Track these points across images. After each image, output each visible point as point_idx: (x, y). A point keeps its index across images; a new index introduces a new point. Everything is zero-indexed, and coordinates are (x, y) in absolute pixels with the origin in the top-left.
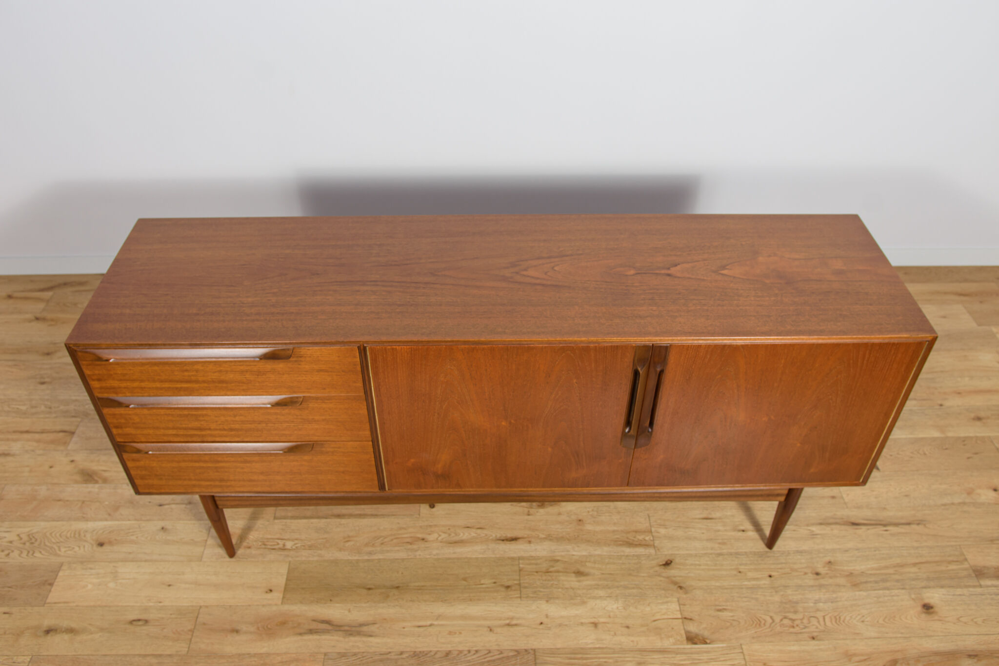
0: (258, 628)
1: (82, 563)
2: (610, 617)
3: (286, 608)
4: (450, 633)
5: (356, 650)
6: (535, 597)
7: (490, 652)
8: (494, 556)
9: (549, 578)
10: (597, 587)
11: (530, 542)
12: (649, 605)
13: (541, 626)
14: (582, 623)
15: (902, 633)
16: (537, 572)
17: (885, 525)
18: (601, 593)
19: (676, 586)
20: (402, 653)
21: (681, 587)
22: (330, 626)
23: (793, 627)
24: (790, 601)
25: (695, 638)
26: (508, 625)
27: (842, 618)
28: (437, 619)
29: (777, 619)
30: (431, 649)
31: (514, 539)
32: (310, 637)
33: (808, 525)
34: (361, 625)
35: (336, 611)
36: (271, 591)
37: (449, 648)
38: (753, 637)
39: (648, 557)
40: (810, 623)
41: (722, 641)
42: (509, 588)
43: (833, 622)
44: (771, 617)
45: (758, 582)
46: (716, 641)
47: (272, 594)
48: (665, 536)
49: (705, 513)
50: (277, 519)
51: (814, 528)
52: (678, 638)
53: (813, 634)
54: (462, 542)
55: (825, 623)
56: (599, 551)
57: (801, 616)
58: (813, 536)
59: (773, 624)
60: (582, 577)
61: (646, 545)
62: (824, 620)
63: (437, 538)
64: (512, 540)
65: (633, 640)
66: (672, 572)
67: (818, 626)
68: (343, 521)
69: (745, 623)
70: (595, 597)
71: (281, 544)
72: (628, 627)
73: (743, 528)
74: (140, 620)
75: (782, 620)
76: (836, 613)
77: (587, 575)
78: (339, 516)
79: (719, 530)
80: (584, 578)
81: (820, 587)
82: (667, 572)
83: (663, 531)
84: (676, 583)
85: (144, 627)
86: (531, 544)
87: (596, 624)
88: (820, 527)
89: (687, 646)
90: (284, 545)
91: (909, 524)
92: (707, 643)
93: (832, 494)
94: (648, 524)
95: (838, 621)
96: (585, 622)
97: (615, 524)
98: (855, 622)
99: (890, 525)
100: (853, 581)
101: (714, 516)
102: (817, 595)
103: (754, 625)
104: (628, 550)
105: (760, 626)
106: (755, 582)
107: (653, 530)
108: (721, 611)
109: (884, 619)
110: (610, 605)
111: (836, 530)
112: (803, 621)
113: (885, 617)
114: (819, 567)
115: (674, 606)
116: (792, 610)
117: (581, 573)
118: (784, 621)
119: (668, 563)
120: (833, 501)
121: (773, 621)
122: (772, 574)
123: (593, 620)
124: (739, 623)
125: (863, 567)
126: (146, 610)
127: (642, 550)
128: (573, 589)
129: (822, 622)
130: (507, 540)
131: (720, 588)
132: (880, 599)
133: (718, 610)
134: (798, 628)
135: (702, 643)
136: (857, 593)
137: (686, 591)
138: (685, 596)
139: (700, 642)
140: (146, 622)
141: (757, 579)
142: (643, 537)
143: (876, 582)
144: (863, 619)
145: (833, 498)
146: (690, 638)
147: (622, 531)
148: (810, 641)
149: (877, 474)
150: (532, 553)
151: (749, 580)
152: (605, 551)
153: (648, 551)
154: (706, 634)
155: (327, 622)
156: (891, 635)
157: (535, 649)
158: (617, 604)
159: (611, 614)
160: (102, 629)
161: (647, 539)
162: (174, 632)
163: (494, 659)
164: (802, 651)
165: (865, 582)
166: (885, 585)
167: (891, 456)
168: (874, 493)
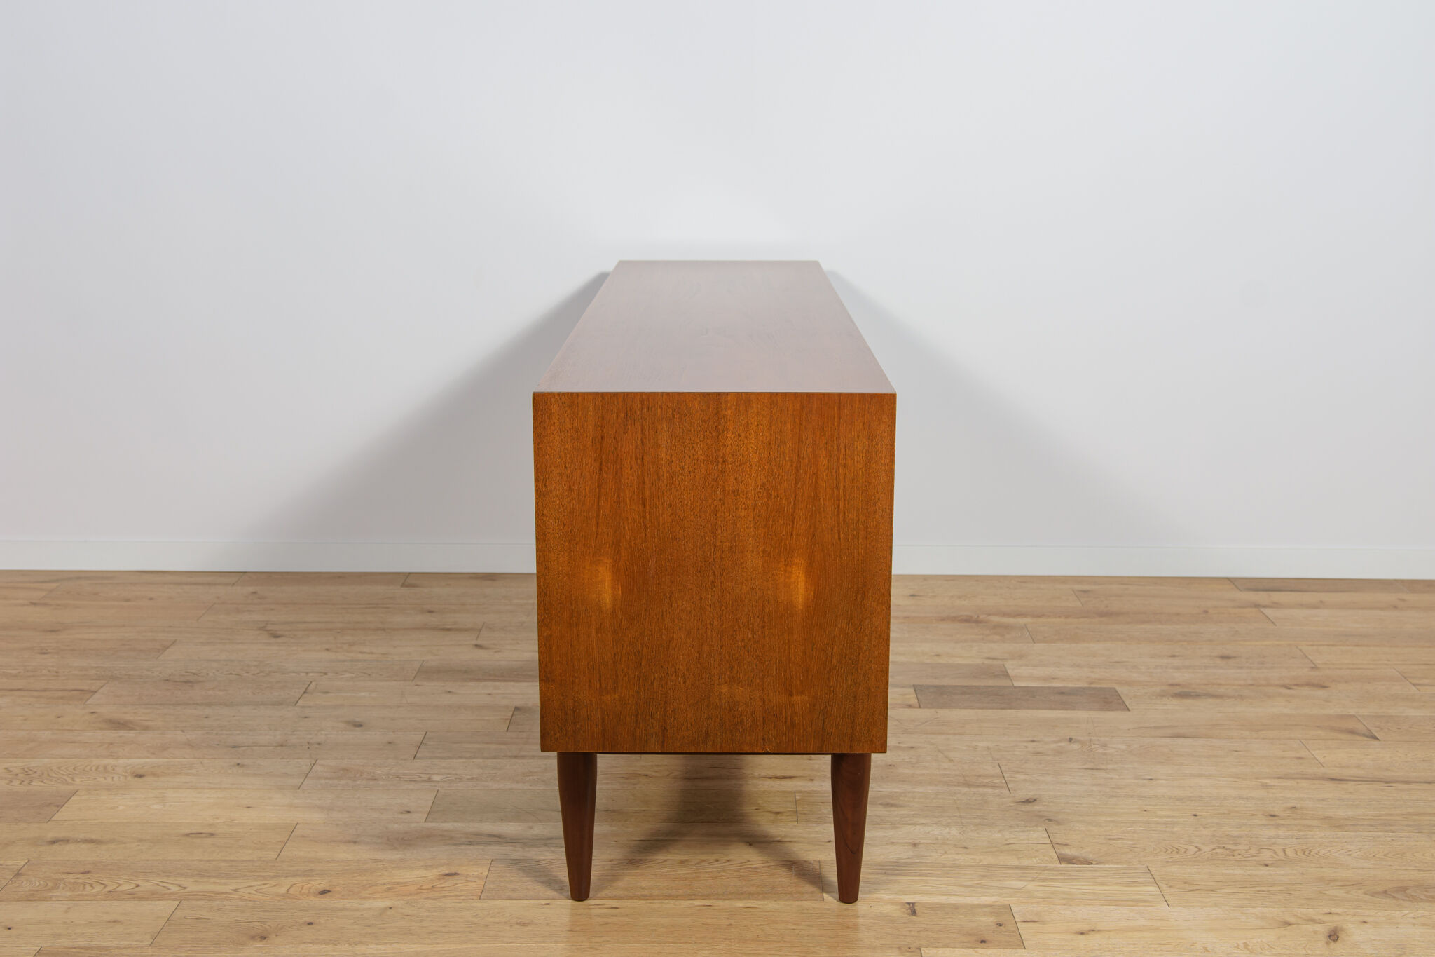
0: (388, 840)
1: (108, 789)
2: (937, 839)
3: (432, 824)
7: (749, 861)
10: (917, 816)
11: (812, 780)
12: (998, 832)
14: (893, 843)
15: (1416, 867)
16: (822, 803)
17: (1387, 782)
18: (924, 821)
19: (1042, 819)
20: (613, 860)
21: (1050, 820)
22: (500, 838)
23: (1233, 856)
24: (1228, 834)
25: (1073, 859)
26: (779, 841)
27: (1314, 852)
28: (668, 835)
29: (1207, 849)
31: (790, 777)
32: (470, 847)
33: (1257, 778)
35: (510, 828)
36: (409, 812)
38: (1167, 862)
39: (999, 795)
40: (1260, 853)
41: (1117, 863)
42: (780, 815)
43: (1298, 853)
44: (1196, 847)
45: (1175, 820)
46: (1107, 862)
47: (409, 815)
48: (1025, 780)
49: (1088, 766)
50: (418, 759)
51: (1268, 781)
52: (1046, 858)
53: (1267, 862)
54: (707, 778)
55: (1286, 855)
56: (920, 789)
57: (1246, 848)
58: (1265, 786)
59: (1200, 852)
60: (893, 809)
61: (994, 786)
62: (1284, 851)
63: (668, 775)
64: (785, 778)
65: (972, 859)
66: (1035, 807)
67: (1275, 856)
68: (520, 761)
69: (1155, 849)
70: (915, 824)
71: (425, 777)
72: (966, 848)
73: (1150, 777)
74: (201, 833)
75: (1213, 849)
76: (1304, 848)
77: (901, 806)
78: (516, 757)
79: (1112, 778)
80: (896, 809)
81: (1278, 826)
82: (1029, 807)
83: (1022, 777)
84: (1041, 817)
85: (209, 839)
86: (815, 782)
87: (915, 845)
88: (1276, 780)
89: (1060, 865)
90: (429, 778)
91: (1429, 783)
92: (1092, 864)
93: (1298, 755)
94: (998, 770)
95: (1307, 853)
96: (898, 843)
97: (945, 769)
98: (1336, 854)
99: (1396, 782)
100: (1332, 823)
101: (1104, 767)
102: (1273, 832)
103: (1169, 852)
104: (966, 790)
105: (1178, 852)
106: (1169, 820)
107: (1005, 775)
108: (1114, 839)
109: (1385, 855)
110: (937, 831)
111: (1305, 783)
112: (1250, 851)
113: (1388, 853)
114: (1276, 811)
115: (1039, 834)
116: (1231, 842)
117: (892, 805)
118: (1219, 851)
119: (1029, 801)
120: (1300, 761)
121: (1200, 850)
122: (1198, 813)
123: (911, 841)
124: (1145, 850)
125: (1350, 813)
126: (210, 825)
127: (990, 790)
128: (879, 817)
129: (1281, 853)
130: (776, 778)
131: (1113, 822)
132: (1378, 839)
133: (1110, 839)
134: (1240, 857)
135: (1084, 864)
136: (1340, 833)
137: (1058, 823)
138: (1057, 827)
139: (1082, 863)
140: (212, 835)
141: (1173, 817)
142: (990, 780)
143: (1371, 826)
144: (1348, 853)
145: (1300, 758)
146: (1063, 859)
147: (956, 775)
148: (1261, 868)
149: (1376, 742)
150: (815, 789)
151: (1161, 817)
152: (930, 789)
153: (997, 791)
154: (1090, 856)
155: (495, 836)
156: (1398, 867)
157: (819, 861)
158: (948, 830)
159: (939, 837)
160: (141, 840)
161: (997, 781)
162: (255, 843)
163: (755, 868)
164: (1249, 875)
165: (1354, 825)
166: (1387, 827)
167: (1399, 728)
168: (1370, 756)
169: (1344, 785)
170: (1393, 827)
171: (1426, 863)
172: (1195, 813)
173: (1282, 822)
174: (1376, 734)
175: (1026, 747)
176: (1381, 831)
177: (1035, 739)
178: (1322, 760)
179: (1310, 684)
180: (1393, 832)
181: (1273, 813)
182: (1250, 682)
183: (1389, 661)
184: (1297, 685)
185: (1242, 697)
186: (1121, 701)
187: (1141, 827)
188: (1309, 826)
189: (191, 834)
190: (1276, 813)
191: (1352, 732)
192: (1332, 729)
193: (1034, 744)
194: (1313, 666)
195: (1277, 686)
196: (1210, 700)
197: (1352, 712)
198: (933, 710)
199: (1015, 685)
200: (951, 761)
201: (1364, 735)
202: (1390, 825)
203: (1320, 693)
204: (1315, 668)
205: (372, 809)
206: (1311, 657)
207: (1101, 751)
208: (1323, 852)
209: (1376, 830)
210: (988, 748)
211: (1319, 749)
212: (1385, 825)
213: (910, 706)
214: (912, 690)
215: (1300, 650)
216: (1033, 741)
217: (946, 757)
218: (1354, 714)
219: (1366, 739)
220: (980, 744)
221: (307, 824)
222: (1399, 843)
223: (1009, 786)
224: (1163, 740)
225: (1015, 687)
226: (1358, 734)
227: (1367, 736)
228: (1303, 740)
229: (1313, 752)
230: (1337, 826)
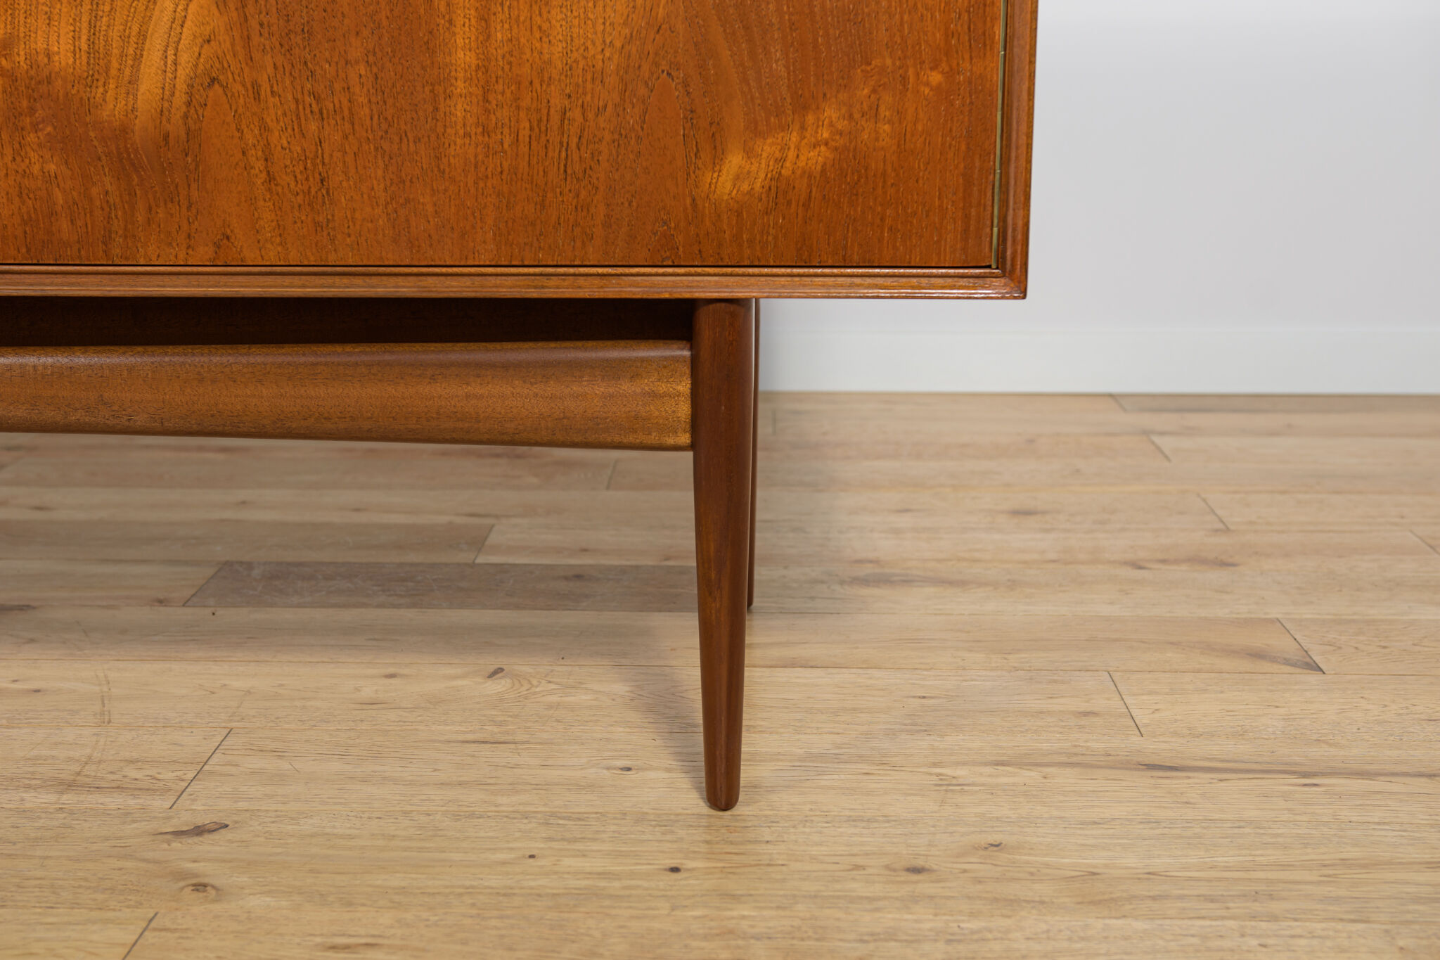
51: (960, 772)
83: (261, 763)
88: (991, 769)
93: (1084, 707)
99: (1333, 773)
111: (1065, 778)
120: (1084, 721)
149: (1313, 678)
165: (1154, 898)
166: (1256, 907)
167: (1385, 647)
168: (1282, 711)
169: (1178, 783)
170: (1276, 907)
173: (933, 888)
174: (1317, 659)
176: (1233, 918)
178: (1143, 720)
179: (1198, 560)
180: (1274, 918)
181: (919, 864)
182: (1053, 556)
183: (1402, 517)
184: (1164, 561)
185: (1013, 585)
188: (1015, 901)
190: (931, 865)
191: (1258, 655)
194: (1221, 526)
195: (1112, 561)
196: (929, 590)
197: (1274, 613)
198: (211, 609)
199: (478, 561)
201: (1287, 662)
202: (1272, 897)
203: (1213, 576)
204: (1222, 531)
206: (1219, 512)
209: (1224, 913)
211: (1151, 693)
212: (1256, 896)
213: (162, 602)
215: (1204, 500)
216: (391, 677)
218: (1279, 616)
223: (189, 789)
225: (473, 566)
226: (1273, 660)
227: (1294, 665)
228: (1116, 676)
229: (1128, 700)
230: (1091, 903)
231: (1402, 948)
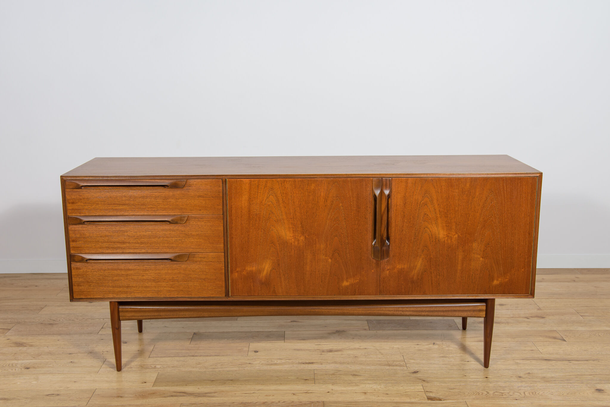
0: (136, 396)
1: (13, 375)
2: (375, 390)
3: (155, 388)
4: (266, 395)
5: (202, 402)
6: (325, 383)
7: (293, 402)
8: (297, 369)
9: (335, 376)
10: (367, 380)
11: (322, 364)
12: (402, 387)
13: (329, 393)
14: (356, 392)
15: (580, 399)
16: (326, 374)
17: (569, 361)
18: (370, 382)
19: (421, 381)
20: (234, 403)
21: (424, 381)
22: (185, 394)
23: (502, 395)
24: (500, 386)
25: (434, 398)
26: (306, 393)
27: (537, 393)
28: (258, 391)
29: (491, 392)
30: (254, 401)
31: (312, 363)
32: (172, 398)
33: (514, 360)
34: (206, 393)
35: (189, 389)
36: (145, 382)
37: (266, 401)
38: (474, 399)
39: (402, 370)
40: (514, 394)
41: (452, 400)
42: (307, 380)
43: (531, 394)
44: (487, 392)
45: (478, 380)
46: (448, 400)
47: (146, 383)
48: (414, 363)
49: (441, 355)
50: (151, 358)
51: (518, 361)
52: (422, 398)
53: (517, 398)
54: (276, 364)
55: (525, 395)
56: (368, 367)
57: (508, 392)
58: (517, 364)
59: (488, 394)
60: (357, 377)
61: (401, 366)
62: (524, 393)
63: (259, 363)
64: (310, 363)
65: (390, 399)
66: (418, 375)
67: (520, 395)
68: (196, 358)
69: (469, 393)
70: (365, 383)
71: (153, 366)
72: (387, 394)
73: (468, 360)
74: (53, 394)
75: (494, 393)
76: (533, 391)
77: (360, 376)
78: (193, 356)
79: (451, 361)
80: (358, 377)
81: (522, 382)
82: (415, 375)
83: (413, 361)
84: (420, 379)
85: (57, 397)
86: (323, 365)
87: (365, 393)
88: (522, 361)
89: (428, 401)
90: (155, 367)
91: (587, 361)
92: (442, 400)
93: (531, 349)
94: (402, 358)
95: (534, 394)
96: (358, 392)
97: (379, 358)
98: (546, 394)
99: (573, 360)
100: (545, 380)
101: (448, 356)
102: (520, 384)
103: (475, 394)
104: (388, 367)
105: (478, 394)
106: (476, 380)
107: (405, 360)
108: (451, 389)
109: (567, 394)
110: (375, 386)
111: (534, 362)
112: (510, 393)
113: (568, 393)
114: (521, 375)
115: (419, 387)
116: (502, 390)
117: (356, 375)
118: (496, 393)
119: (415, 372)
120: (532, 352)
121: (488, 393)
122: (488, 377)
123: (364, 391)
124: (464, 393)
125: (553, 375)
126: (58, 390)
127: (398, 368)
128: (350, 380)
129: (523, 394)
130: (306, 363)
131: (451, 381)
132: (565, 387)
133: (450, 389)
134: (505, 396)
135: (438, 400)
136: (548, 384)
137: (428, 382)
138: (427, 384)
139: (437, 400)
140: (58, 395)
141: (477, 378)
142: (399, 363)
143: (562, 381)
144: (552, 393)
145: (532, 350)
146: (429, 398)
147: (384, 361)
148: (514, 401)
149: (565, 342)
150: (323, 368)
151: (472, 379)
152: (373, 367)
153: (401, 368)
154: (441, 397)
155: (183, 393)
156: (573, 399)
157: (323, 401)
158: (380, 386)
159: (376, 389)
160: (26, 398)
161: (402, 363)
162: (77, 398)
163: (296, 405)
164: (509, 404)
165: (554, 381)
166: (568, 382)
167: (575, 336)
168: (562, 349)
169: (551, 362)
170: (571, 382)
171: (585, 397)
172: (486, 376)
173: (524, 380)
174: (565, 339)
175: (415, 347)
176: (566, 384)
177: (419, 344)
178: (541, 351)
179: (537, 317)
180: (571, 383)
181: (520, 376)
182: (512, 316)
183: (571, 305)
184: (532, 317)
185: (508, 323)
186: (456, 326)
187: (463, 383)
188: (536, 381)
189: (49, 395)
190: (521, 376)
191: (555, 338)
192: (546, 337)
193: (419, 346)
195: (523, 317)
197: (555, 329)
198: (375, 331)
199: (411, 319)
200: (382, 354)
201: (560, 339)
202: (570, 380)
203: (542, 320)
204: (539, 309)
205: (129, 382)
206: (538, 304)
207: (447, 349)
208: (541, 393)
209: (564, 383)
210: (398, 348)
211: (540, 346)
212: (567, 380)
213: (365, 329)
214: (366, 322)
215: (534, 301)
216: (418, 345)
217: (380, 352)
218: (556, 329)
219: (560, 341)
220: (395, 346)
221: (100, 389)
222: (574, 388)
223: (407, 366)
224: (474, 343)
225: (411, 320)
226: (558, 339)
227: (561, 340)
228: (534, 342)
229: (538, 348)
230: (547, 381)
231: (589, 387)
